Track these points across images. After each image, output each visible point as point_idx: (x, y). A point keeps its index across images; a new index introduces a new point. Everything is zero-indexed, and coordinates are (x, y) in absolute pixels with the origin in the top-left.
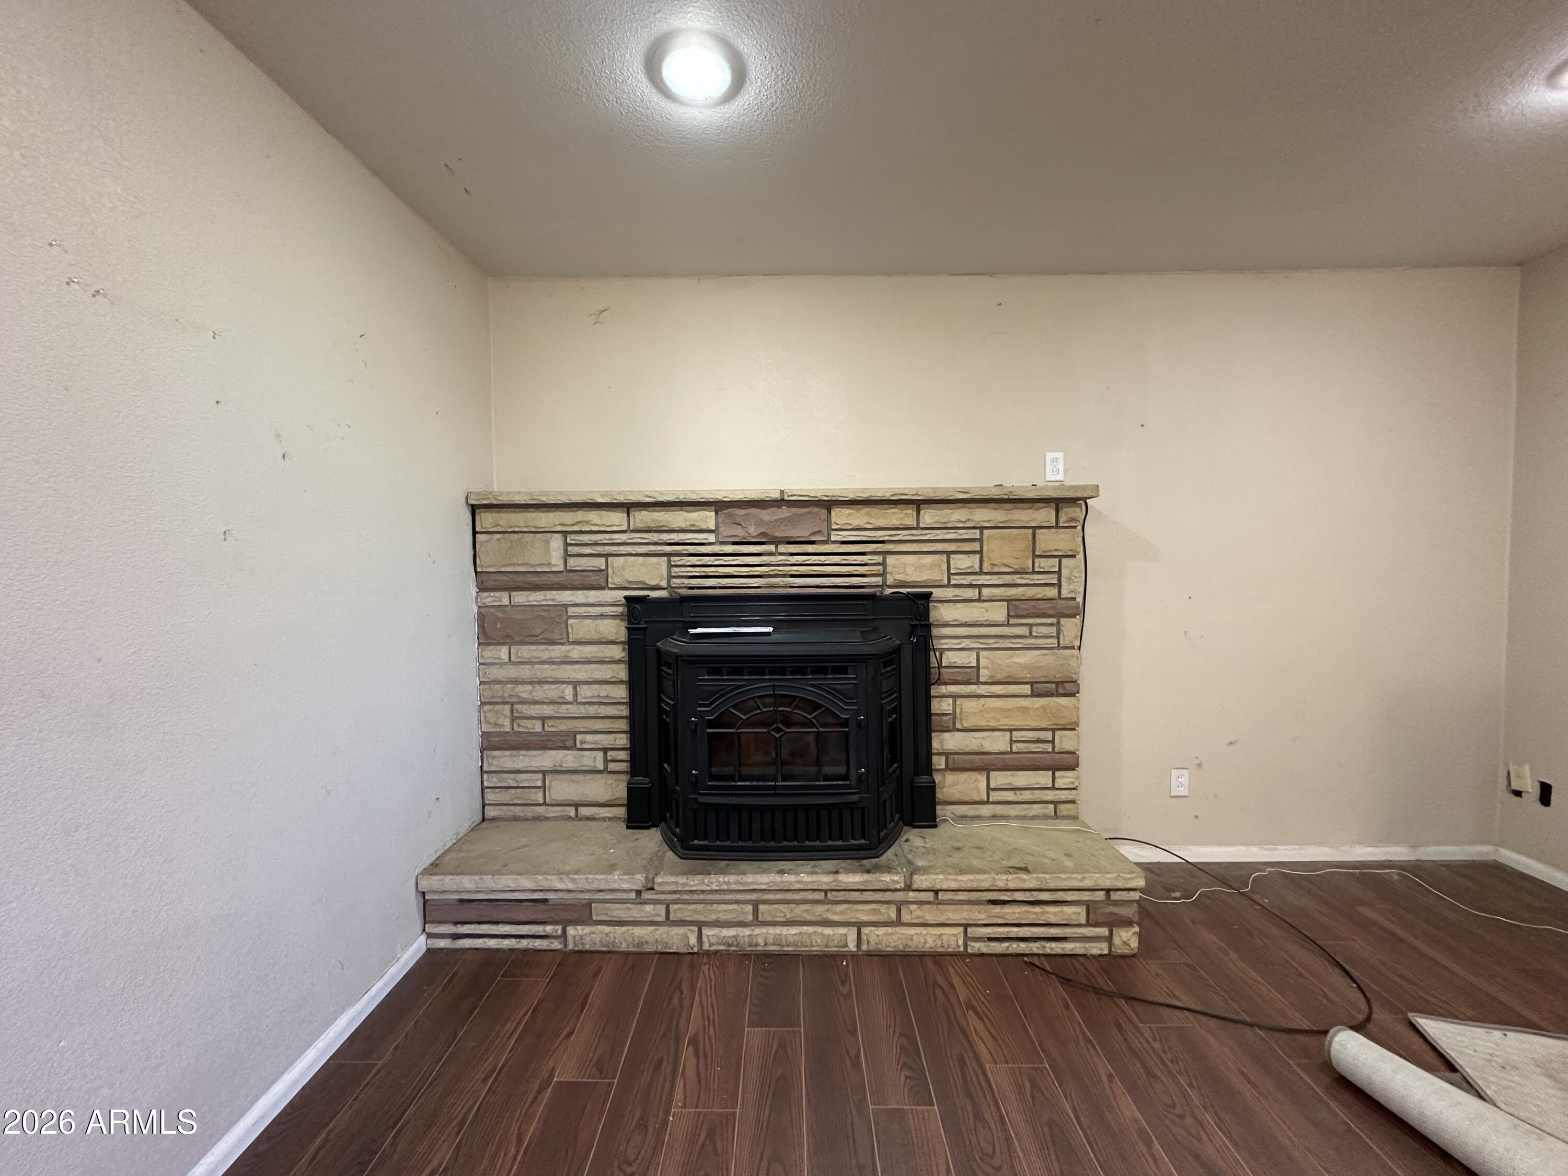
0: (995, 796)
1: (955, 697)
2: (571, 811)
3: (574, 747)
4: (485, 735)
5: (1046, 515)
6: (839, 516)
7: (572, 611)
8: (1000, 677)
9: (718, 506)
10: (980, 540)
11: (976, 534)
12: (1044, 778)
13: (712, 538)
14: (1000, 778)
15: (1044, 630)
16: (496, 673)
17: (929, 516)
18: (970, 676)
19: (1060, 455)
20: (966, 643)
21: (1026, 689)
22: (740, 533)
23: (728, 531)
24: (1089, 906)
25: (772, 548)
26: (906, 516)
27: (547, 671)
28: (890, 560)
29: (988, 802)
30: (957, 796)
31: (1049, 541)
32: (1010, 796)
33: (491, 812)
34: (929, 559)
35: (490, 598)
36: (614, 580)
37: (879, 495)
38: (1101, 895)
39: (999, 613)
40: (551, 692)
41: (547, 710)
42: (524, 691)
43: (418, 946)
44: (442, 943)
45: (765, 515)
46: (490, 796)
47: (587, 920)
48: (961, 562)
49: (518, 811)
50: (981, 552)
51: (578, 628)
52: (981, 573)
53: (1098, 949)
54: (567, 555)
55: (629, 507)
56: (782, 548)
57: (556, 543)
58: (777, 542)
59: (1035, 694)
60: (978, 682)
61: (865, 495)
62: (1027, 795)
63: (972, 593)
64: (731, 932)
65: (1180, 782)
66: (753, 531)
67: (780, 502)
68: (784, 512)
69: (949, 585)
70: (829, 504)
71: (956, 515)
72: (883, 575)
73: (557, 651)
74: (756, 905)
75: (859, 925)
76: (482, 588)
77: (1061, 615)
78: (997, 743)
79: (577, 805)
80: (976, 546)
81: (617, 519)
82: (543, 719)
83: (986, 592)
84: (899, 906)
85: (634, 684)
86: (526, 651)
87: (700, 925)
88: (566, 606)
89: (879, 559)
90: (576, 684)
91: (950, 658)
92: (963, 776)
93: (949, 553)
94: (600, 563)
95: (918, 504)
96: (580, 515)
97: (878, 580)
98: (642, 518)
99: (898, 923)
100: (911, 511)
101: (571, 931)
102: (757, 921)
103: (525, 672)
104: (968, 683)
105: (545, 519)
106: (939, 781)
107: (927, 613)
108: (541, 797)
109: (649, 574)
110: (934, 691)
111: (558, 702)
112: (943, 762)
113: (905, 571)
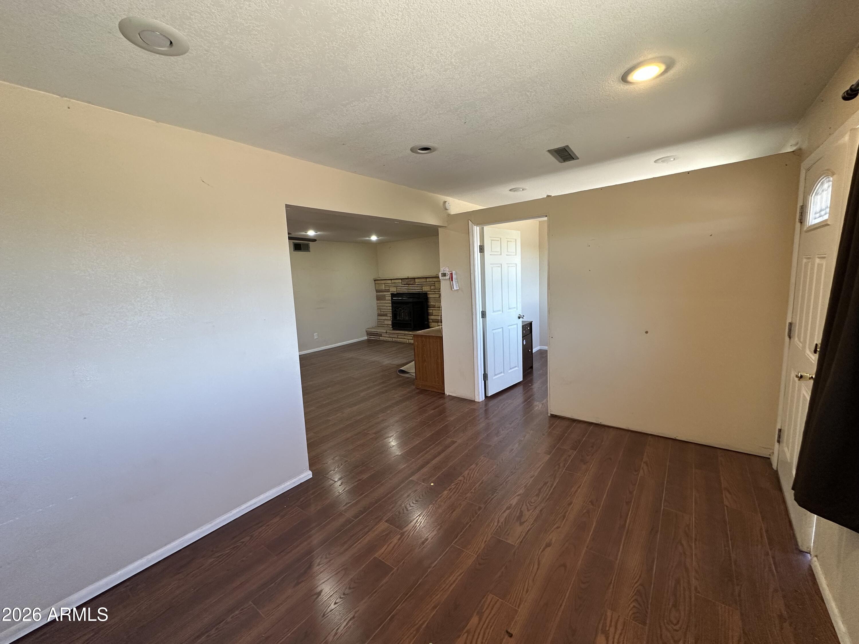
1: (433, 310)
2: (387, 326)
3: (387, 316)
4: (378, 314)
6: (416, 280)
7: (386, 295)
9: (401, 279)
10: (435, 284)
11: (434, 283)
13: (401, 284)
16: (379, 305)
17: (428, 280)
20: (434, 301)
23: (403, 283)
25: (408, 286)
26: (424, 280)
27: (383, 305)
28: (423, 287)
33: (379, 325)
34: (428, 287)
35: (378, 294)
36: (390, 291)
37: (420, 277)
40: (384, 308)
42: (381, 307)
43: (366, 338)
44: (369, 338)
45: (407, 280)
46: (379, 323)
47: (382, 337)
48: (432, 287)
49: (382, 325)
50: (435, 286)
51: (387, 298)
52: (435, 289)
54: (385, 287)
55: (391, 280)
56: (410, 286)
57: (384, 285)
58: (409, 284)
61: (418, 277)
64: (395, 339)
66: (406, 283)
67: (408, 278)
68: (409, 280)
69: (431, 291)
70: (414, 279)
71: (431, 280)
72: (422, 290)
73: (384, 301)
75: (408, 339)
76: (377, 292)
79: (388, 325)
80: (434, 285)
81: (390, 282)
82: (384, 312)
83: (436, 292)
85: (392, 306)
86: (382, 301)
87: (392, 338)
88: (385, 295)
89: (421, 287)
90: (387, 306)
91: (431, 303)
92: (434, 323)
93: (431, 286)
94: (388, 288)
95: (426, 278)
96: (386, 281)
97: (421, 290)
98: (393, 281)
100: (425, 279)
101: (380, 337)
102: (398, 338)
103: (381, 305)
104: (434, 308)
105: (382, 282)
106: (430, 323)
107: (427, 296)
108: (383, 323)
109: (393, 290)
110: (429, 309)
111: (385, 309)
112: (431, 321)
113: (426, 289)
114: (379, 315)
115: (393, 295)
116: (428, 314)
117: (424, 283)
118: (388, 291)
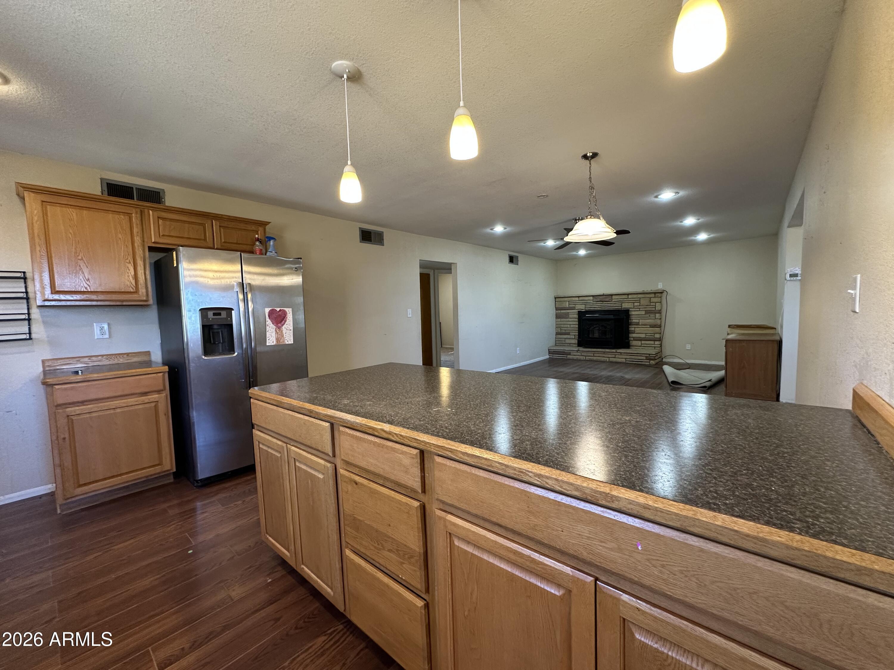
0: (642, 345)
1: (635, 327)
3: (570, 335)
4: (556, 332)
5: (653, 295)
6: (614, 297)
7: (570, 313)
8: (643, 324)
9: (593, 296)
11: (639, 299)
12: (652, 342)
13: (592, 301)
14: (643, 342)
15: (652, 316)
16: (558, 323)
17: (630, 296)
18: (638, 324)
19: (661, 283)
20: (636, 318)
21: (649, 326)
22: (597, 300)
23: (595, 300)
24: (646, 357)
26: (626, 297)
27: (565, 323)
28: (623, 304)
29: (641, 346)
30: (634, 345)
31: (653, 300)
32: (645, 345)
33: (557, 344)
34: (630, 304)
35: (557, 311)
36: (576, 308)
37: (620, 293)
38: (648, 355)
39: (643, 313)
40: (566, 326)
41: (566, 329)
42: (562, 326)
43: (547, 357)
44: (551, 357)
45: (601, 297)
46: (557, 342)
47: (570, 355)
48: (636, 304)
49: (562, 345)
51: (571, 316)
52: (640, 306)
53: (648, 363)
54: (569, 305)
55: (579, 297)
56: (604, 303)
57: (567, 303)
58: (603, 302)
59: (650, 327)
60: (639, 325)
62: (648, 345)
63: (638, 309)
65: (688, 347)
66: (599, 300)
67: (603, 295)
68: (604, 297)
69: (633, 308)
70: (612, 295)
71: (635, 296)
72: (622, 307)
73: (567, 320)
74: (594, 354)
75: (609, 357)
76: (556, 310)
77: (656, 313)
78: (643, 336)
79: (570, 344)
80: (639, 301)
81: (577, 299)
82: (565, 330)
83: (641, 309)
84: (615, 355)
85: (579, 325)
86: (563, 320)
89: (621, 304)
90: (570, 325)
91: (634, 321)
92: (636, 341)
93: (634, 303)
94: (574, 306)
95: (628, 294)
96: (571, 298)
98: (581, 298)
99: (615, 358)
102: (594, 356)
103: (562, 323)
104: (637, 325)
105: (566, 299)
106: (631, 342)
107: (629, 313)
108: (564, 342)
109: (582, 307)
110: (630, 326)
111: (567, 328)
112: (632, 339)
113: (625, 306)
114: (557, 334)
115: (581, 314)
116: (628, 332)
117: (625, 300)
118: (573, 308)
